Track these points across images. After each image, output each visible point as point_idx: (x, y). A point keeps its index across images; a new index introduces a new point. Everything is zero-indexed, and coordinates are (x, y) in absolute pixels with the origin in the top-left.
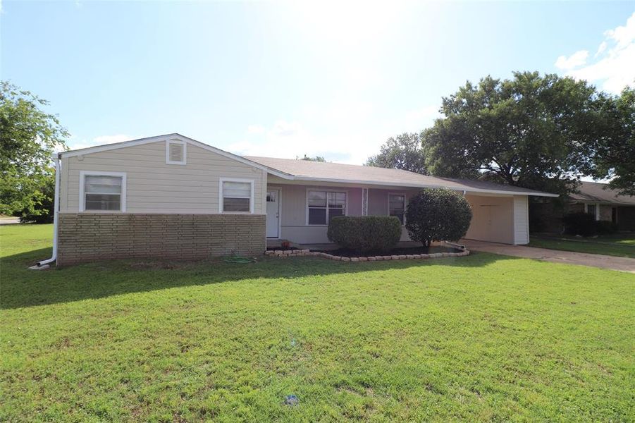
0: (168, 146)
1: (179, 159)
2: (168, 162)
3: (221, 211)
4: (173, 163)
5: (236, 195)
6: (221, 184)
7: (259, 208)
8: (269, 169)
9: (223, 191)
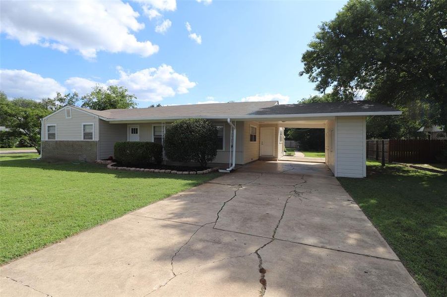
0: (66, 111)
1: (69, 116)
2: (67, 118)
3: (82, 139)
4: (68, 118)
5: (88, 131)
6: (83, 126)
7: (96, 138)
8: (99, 116)
9: (83, 130)
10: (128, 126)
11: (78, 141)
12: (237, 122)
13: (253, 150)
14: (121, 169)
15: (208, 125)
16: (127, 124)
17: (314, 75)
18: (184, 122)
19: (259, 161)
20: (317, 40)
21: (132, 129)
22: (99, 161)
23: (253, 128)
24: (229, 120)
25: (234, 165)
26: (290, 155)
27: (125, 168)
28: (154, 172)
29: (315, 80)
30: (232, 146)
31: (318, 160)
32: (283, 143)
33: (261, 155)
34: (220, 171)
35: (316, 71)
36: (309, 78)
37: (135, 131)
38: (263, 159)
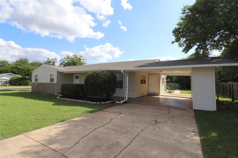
0: (43, 67)
1: (44, 69)
2: (43, 71)
3: (49, 82)
5: (52, 77)
6: (50, 75)
7: (55, 81)
8: (57, 69)
9: (50, 77)
10: (74, 75)
11: (47, 83)
12: (129, 72)
13: (144, 89)
14: (62, 99)
15: (109, 74)
16: (73, 74)
17: (182, 43)
18: (95, 72)
19: (147, 96)
20: (182, 21)
21: (76, 76)
22: (55, 94)
23: (143, 76)
24: (122, 71)
25: (127, 98)
26: (170, 92)
27: (64, 98)
28: (78, 101)
29: (182, 46)
30: (126, 87)
31: (188, 96)
32: (165, 85)
33: (149, 92)
34: (117, 102)
35: (183, 40)
36: (179, 45)
37: (77, 78)
38: (150, 95)
